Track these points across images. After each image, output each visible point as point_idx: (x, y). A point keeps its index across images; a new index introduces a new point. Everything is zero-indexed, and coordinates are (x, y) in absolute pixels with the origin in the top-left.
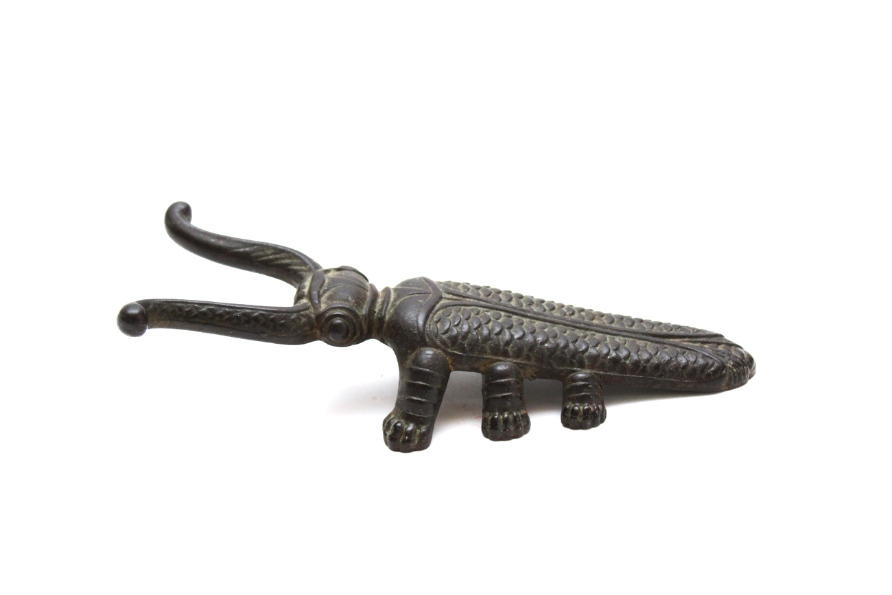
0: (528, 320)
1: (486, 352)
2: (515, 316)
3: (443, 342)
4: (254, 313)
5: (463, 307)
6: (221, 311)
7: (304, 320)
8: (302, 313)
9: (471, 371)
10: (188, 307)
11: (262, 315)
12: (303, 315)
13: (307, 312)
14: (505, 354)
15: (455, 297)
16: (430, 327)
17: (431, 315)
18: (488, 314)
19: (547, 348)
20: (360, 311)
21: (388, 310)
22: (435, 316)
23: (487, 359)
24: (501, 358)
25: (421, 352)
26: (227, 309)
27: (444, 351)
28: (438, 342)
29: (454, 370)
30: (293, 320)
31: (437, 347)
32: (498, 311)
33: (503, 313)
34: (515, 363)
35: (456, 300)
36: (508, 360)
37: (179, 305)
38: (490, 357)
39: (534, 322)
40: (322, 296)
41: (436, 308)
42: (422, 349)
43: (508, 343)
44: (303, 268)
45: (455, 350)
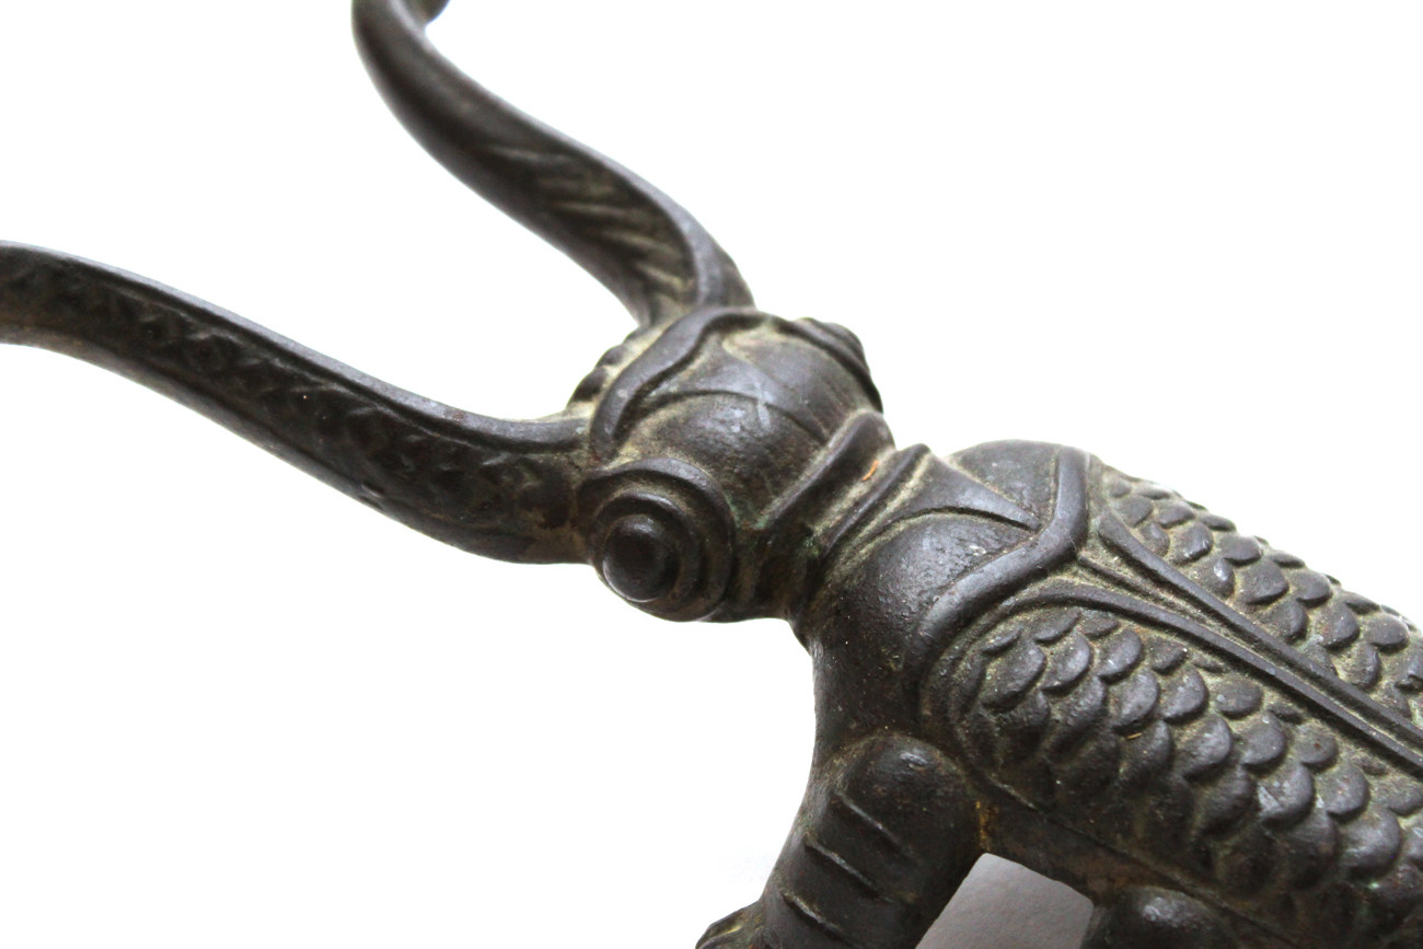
0: (1361, 754)
1: (1127, 833)
2: (1313, 724)
3: (982, 740)
4: (360, 405)
5: (1126, 624)
6: (255, 362)
7: (530, 482)
8: (533, 457)
9: (1054, 877)
10: (157, 310)
11: (386, 420)
12: (533, 468)
13: (559, 458)
14: (1201, 866)
15: (1127, 573)
16: (954, 664)
17: (984, 620)
18: (1211, 681)
19: (1375, 899)
20: (746, 514)
21: (856, 541)
22: (1001, 627)
23: (1125, 858)
24: (1177, 876)
25: (886, 746)
26: (278, 363)
27: (973, 772)
28: (961, 734)
29: (992, 852)
30: (492, 474)
31: (951, 749)
32: (1256, 683)
33: (1271, 698)
34: (1225, 912)
35: (1120, 583)
36: (1201, 890)
37: (130, 294)
38: (1136, 854)
39: (1380, 773)
40: (645, 413)
41: (1025, 594)
42: (896, 737)
43: (1220, 826)
44: (676, 282)
45: (1012, 784)
